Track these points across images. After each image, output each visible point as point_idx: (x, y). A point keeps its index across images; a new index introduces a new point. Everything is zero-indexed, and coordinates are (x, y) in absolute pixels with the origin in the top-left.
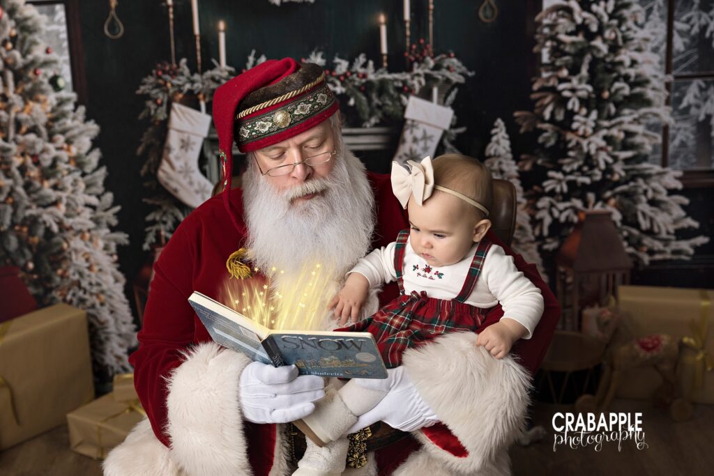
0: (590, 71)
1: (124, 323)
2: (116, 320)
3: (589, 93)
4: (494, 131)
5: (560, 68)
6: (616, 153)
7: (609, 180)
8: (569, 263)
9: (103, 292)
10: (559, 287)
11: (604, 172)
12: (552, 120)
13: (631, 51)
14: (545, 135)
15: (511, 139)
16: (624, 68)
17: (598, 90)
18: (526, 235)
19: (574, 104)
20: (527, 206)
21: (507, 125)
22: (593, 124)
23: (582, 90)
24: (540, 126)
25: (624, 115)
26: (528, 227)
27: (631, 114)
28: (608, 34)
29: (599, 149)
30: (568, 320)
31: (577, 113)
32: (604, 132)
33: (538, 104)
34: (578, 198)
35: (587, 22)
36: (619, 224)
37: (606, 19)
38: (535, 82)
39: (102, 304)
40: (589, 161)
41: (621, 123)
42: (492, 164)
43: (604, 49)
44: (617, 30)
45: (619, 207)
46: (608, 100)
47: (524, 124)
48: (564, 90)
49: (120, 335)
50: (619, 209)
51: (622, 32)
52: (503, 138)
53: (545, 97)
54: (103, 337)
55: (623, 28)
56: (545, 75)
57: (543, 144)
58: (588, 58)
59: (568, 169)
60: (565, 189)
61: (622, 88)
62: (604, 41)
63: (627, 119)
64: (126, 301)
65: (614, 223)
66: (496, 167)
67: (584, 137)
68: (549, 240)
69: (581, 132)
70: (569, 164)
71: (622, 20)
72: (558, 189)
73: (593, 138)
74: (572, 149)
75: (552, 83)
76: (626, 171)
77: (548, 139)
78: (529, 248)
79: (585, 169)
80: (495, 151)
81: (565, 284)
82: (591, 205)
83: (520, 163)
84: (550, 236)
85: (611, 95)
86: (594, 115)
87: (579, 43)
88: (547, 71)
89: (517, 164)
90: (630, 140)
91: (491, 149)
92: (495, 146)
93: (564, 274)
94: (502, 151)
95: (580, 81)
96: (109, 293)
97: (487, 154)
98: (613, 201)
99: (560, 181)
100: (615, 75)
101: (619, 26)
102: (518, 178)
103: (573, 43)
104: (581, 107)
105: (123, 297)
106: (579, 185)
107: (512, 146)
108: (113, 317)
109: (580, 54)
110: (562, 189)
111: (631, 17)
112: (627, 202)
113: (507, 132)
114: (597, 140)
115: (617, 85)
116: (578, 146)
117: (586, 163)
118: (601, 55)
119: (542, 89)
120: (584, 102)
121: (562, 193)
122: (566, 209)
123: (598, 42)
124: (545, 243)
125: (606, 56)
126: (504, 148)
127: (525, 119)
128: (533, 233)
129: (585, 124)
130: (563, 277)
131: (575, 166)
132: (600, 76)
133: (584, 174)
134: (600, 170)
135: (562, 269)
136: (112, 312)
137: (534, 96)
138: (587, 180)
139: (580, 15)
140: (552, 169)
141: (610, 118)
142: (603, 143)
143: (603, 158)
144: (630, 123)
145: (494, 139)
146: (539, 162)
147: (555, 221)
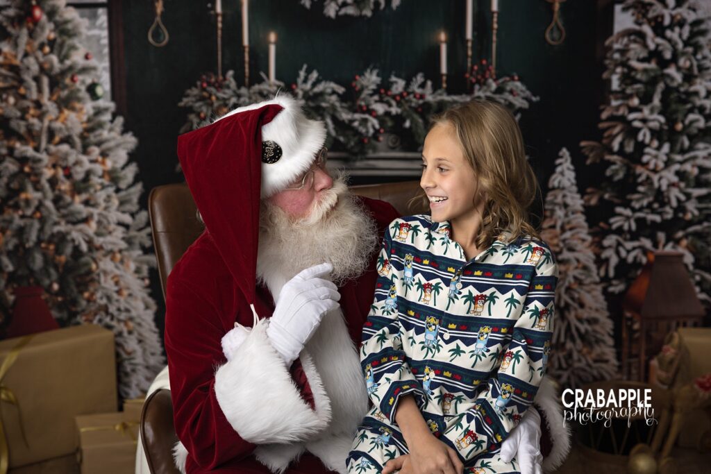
0: (662, 101)
1: (153, 354)
2: (144, 350)
3: (661, 124)
4: (558, 161)
5: (630, 96)
6: (689, 190)
7: (682, 219)
8: (637, 308)
9: (131, 319)
10: (624, 335)
11: (676, 210)
12: (621, 152)
13: (706, 81)
14: (614, 167)
15: (576, 171)
16: (700, 99)
17: (671, 121)
18: (590, 276)
19: (645, 135)
20: (592, 243)
21: (572, 155)
22: (665, 158)
23: (654, 120)
24: (608, 157)
25: (698, 149)
26: (593, 267)
27: (706, 148)
28: (682, 62)
29: (672, 185)
30: (634, 371)
31: (648, 146)
32: (677, 167)
33: (606, 134)
34: (647, 237)
35: (660, 48)
36: (691, 268)
37: (680, 46)
38: (603, 110)
39: (130, 332)
40: (660, 197)
41: (695, 158)
42: (556, 197)
43: (678, 77)
44: (692, 58)
45: (692, 249)
46: (681, 133)
47: (591, 155)
48: (635, 120)
49: (148, 367)
50: (691, 252)
51: (697, 60)
52: (568, 169)
53: (614, 127)
54: (129, 369)
55: (699, 56)
56: (614, 103)
57: (612, 177)
58: (660, 87)
59: (637, 206)
60: (634, 227)
61: (697, 121)
62: (679, 69)
63: (701, 154)
64: (156, 330)
65: (686, 266)
66: (559, 200)
67: (655, 171)
68: (614, 282)
69: (652, 166)
70: (638, 200)
71: (697, 48)
72: (626, 227)
73: (664, 173)
74: (641, 184)
75: (621, 112)
76: (700, 210)
77: (616, 172)
78: (593, 289)
79: (656, 205)
80: (559, 182)
81: (631, 331)
82: (661, 246)
83: (586, 197)
84: (616, 277)
85: (685, 127)
86: (666, 148)
87: (652, 70)
88: (617, 99)
89: (582, 198)
90: (704, 177)
91: (555, 181)
92: (560, 177)
93: (630, 319)
94: (566, 183)
95: (652, 111)
96: (138, 320)
97: (550, 185)
98: (684, 242)
99: (628, 218)
100: (689, 106)
101: (695, 54)
102: (582, 213)
103: (645, 71)
104: (652, 139)
105: (153, 325)
106: (649, 223)
107: (577, 178)
108: (142, 347)
109: (652, 82)
110: (630, 226)
111: (708, 45)
112: (700, 244)
113: (573, 163)
114: (669, 176)
115: (691, 117)
116: (648, 181)
117: (656, 200)
118: (675, 84)
119: (612, 118)
120: (655, 134)
121: (630, 231)
122: (634, 248)
123: (672, 71)
124: (611, 285)
125: (680, 85)
126: (569, 180)
127: (592, 149)
128: (598, 274)
129: (656, 157)
130: (629, 323)
131: (645, 202)
132: (674, 106)
133: (654, 211)
134: (671, 208)
135: (628, 315)
136: (140, 341)
137: (602, 125)
138: (657, 218)
139: (653, 41)
140: (620, 205)
141: (683, 152)
142: (675, 179)
143: (675, 194)
144: (705, 158)
145: (559, 169)
146: (607, 196)
147: (622, 261)
